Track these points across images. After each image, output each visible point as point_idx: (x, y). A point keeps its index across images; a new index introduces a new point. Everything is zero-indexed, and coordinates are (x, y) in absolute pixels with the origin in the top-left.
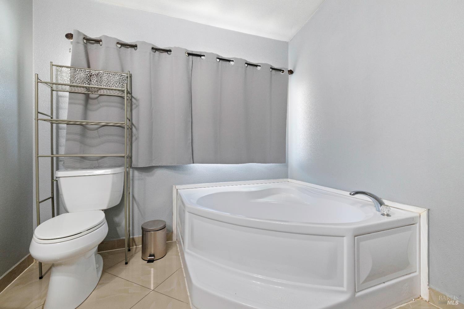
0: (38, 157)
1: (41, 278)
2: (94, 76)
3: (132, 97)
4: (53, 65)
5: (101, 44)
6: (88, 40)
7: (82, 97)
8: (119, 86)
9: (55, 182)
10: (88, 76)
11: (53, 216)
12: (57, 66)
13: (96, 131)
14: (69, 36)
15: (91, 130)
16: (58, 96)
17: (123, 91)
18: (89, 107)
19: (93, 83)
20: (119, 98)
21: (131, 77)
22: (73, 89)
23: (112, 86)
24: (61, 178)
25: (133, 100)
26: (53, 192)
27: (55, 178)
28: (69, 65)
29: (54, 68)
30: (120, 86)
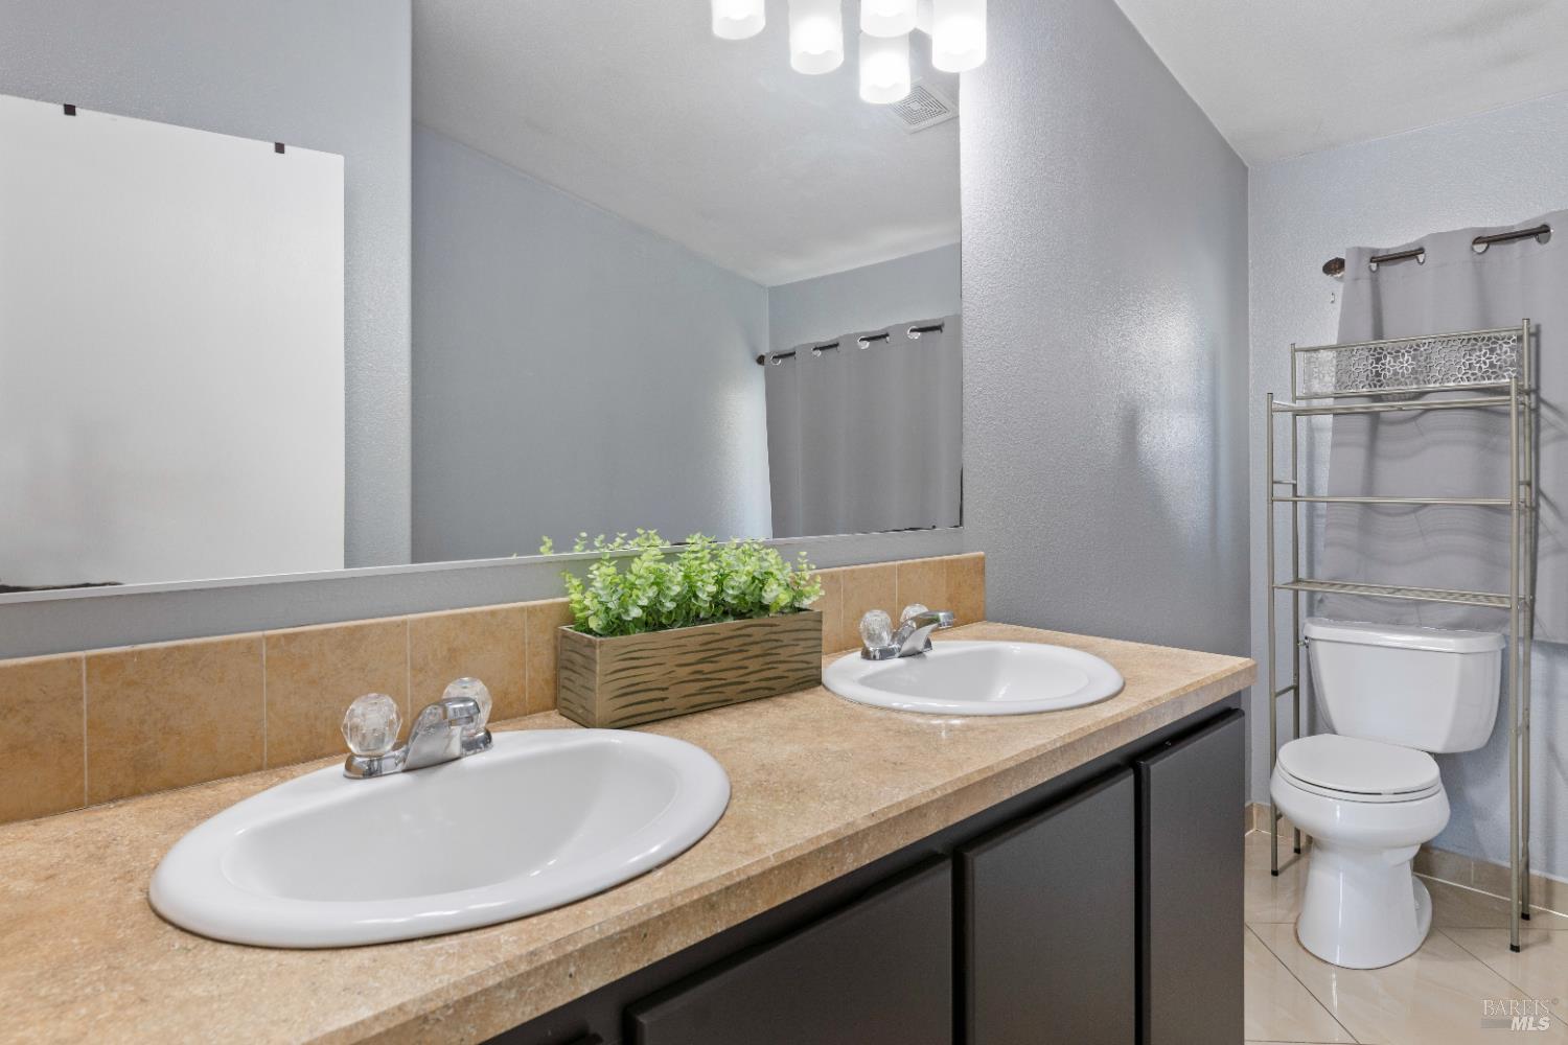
0: (1273, 588)
1: (1275, 873)
2: (1406, 357)
3: (1539, 399)
4: (1296, 350)
5: (1421, 261)
6: (1384, 258)
7: (1362, 423)
8: (1469, 375)
9: (1302, 649)
10: (1370, 361)
11: (1297, 735)
12: (1307, 350)
13: (1413, 516)
14: (1334, 267)
15: (1389, 515)
16: (1309, 429)
18: (1383, 446)
19: (1403, 380)
20: (1472, 412)
22: (1342, 404)
23: (1464, 377)
24: (1318, 643)
26: (1297, 675)
27: (1301, 638)
28: (1334, 342)
29: (1300, 356)
30: (1473, 374)
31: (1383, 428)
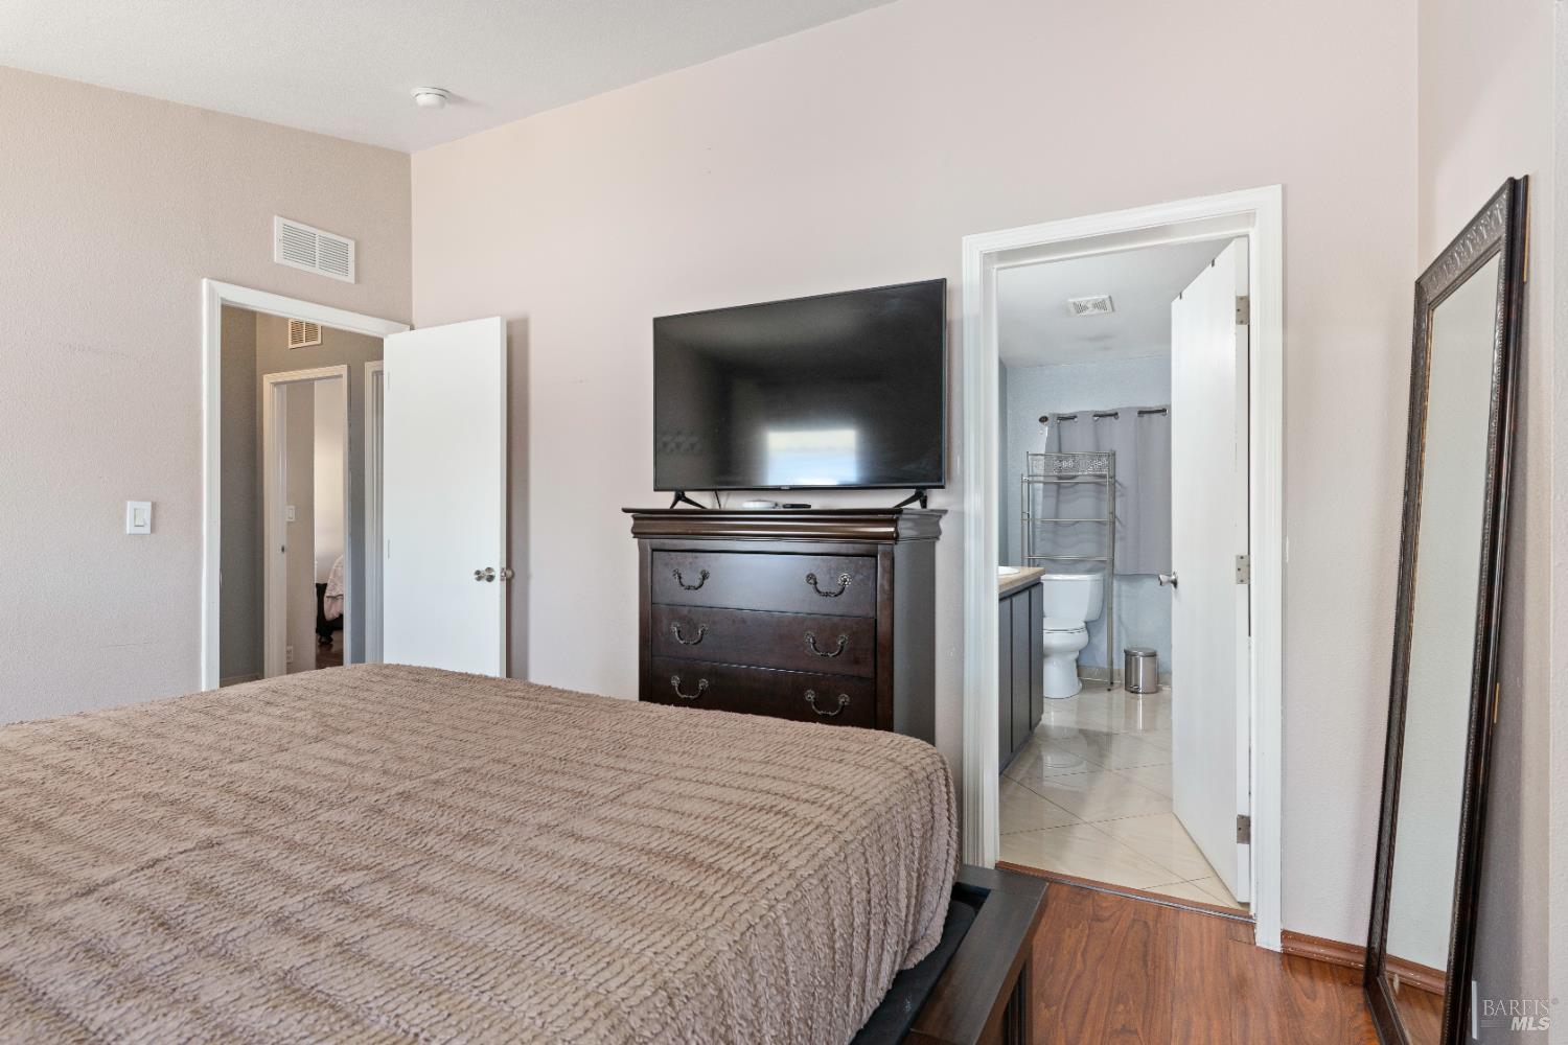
2: (1070, 461)
3: (1116, 481)
4: (1029, 455)
5: (1076, 421)
6: (1062, 418)
7: (1054, 488)
10: (1057, 462)
12: (1033, 455)
14: (1043, 420)
15: (1064, 526)
16: (1033, 489)
17: (1104, 477)
18: (1062, 498)
19: (1068, 470)
21: (1114, 454)
22: (1047, 480)
23: (1090, 470)
24: (1045, 582)
25: (1117, 485)
28: (1043, 452)
29: (1031, 458)
31: (1062, 491)
